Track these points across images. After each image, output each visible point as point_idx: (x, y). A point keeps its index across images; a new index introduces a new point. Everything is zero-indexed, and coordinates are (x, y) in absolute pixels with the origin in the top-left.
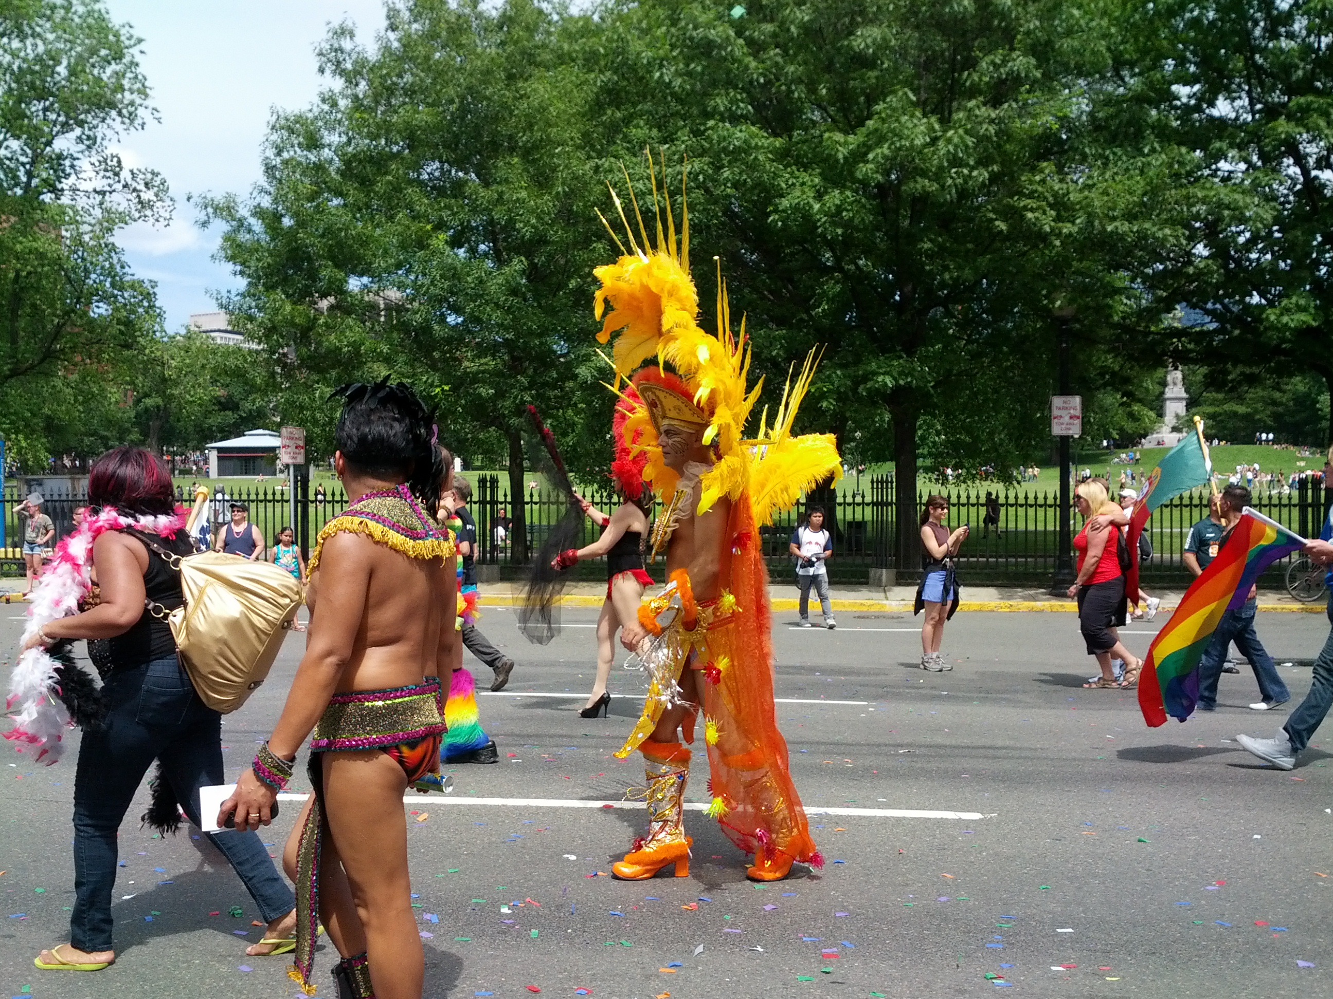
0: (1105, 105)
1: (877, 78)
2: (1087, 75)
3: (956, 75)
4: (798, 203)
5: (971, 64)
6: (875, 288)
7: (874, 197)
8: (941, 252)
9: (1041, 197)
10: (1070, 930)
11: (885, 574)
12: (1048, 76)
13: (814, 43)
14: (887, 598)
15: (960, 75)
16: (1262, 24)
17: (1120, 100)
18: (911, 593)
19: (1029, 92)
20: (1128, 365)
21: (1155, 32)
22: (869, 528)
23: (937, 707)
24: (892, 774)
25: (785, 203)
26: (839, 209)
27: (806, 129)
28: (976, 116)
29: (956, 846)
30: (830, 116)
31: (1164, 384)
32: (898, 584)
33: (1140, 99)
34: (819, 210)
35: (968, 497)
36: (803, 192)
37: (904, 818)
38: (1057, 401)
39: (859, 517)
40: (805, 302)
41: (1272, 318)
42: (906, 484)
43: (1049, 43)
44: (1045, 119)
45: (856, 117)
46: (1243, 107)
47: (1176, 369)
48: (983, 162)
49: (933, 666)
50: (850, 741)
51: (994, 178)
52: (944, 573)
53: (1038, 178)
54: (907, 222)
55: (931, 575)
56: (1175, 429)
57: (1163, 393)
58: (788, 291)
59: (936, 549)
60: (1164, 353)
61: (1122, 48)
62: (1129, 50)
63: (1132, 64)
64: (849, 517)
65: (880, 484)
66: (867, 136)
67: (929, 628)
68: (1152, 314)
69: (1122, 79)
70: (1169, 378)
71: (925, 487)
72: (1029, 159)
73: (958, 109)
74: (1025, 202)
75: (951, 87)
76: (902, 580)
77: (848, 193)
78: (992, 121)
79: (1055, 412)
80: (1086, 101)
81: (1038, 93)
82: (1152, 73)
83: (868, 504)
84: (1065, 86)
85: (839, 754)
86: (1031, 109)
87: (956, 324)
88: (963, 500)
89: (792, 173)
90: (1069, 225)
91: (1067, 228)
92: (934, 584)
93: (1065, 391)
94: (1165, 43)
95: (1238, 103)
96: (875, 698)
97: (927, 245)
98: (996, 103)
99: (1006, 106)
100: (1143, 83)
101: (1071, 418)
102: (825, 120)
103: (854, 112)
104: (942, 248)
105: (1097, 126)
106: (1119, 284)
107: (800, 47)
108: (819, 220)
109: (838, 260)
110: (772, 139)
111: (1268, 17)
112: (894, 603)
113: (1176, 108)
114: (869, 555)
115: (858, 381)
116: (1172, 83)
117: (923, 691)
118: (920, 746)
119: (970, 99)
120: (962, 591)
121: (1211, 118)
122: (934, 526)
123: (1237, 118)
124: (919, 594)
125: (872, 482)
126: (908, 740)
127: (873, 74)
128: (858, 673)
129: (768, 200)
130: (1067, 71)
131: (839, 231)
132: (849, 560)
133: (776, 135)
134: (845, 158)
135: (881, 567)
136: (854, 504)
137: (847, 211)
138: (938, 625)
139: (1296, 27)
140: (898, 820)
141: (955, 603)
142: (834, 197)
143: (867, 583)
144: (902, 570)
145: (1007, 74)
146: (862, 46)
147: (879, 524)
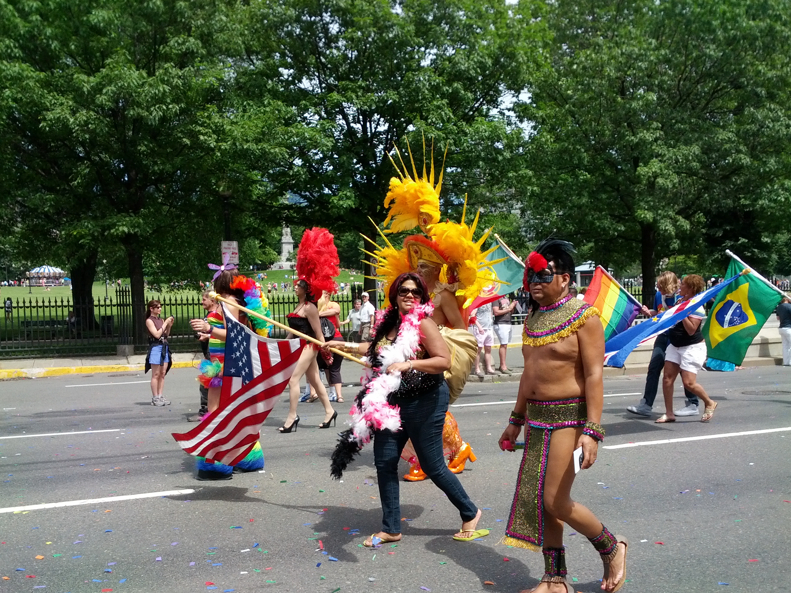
0: (244, 75)
1: (107, 42)
2: (232, 56)
3: (157, 47)
4: (60, 117)
5: (164, 41)
6: (112, 172)
7: (109, 116)
8: (152, 153)
9: (208, 126)
10: (248, 550)
11: (128, 348)
12: (210, 54)
13: (66, 15)
14: (129, 363)
15: (159, 47)
16: (323, 40)
17: (252, 73)
18: (142, 359)
19: (200, 62)
20: (262, 224)
21: (268, 37)
22: (116, 319)
23: (163, 428)
24: (138, 472)
25: (50, 115)
26: (87, 123)
27: (63, 70)
28: (170, 73)
29: (180, 511)
30: (78, 63)
31: (281, 235)
32: (136, 354)
33: (262, 74)
34: (73, 122)
35: (176, 300)
36: (63, 110)
37: (148, 498)
38: (225, 244)
39: (109, 313)
40: (66, 178)
41: (335, 201)
42: (138, 292)
43: (210, 34)
44: (210, 78)
45: (95, 65)
46: (315, 84)
47: (288, 227)
48: (176, 100)
49: (159, 403)
50: (110, 455)
51: (183, 111)
52: (161, 346)
53: (206, 114)
54: (131, 133)
55: (154, 348)
56: (288, 260)
57: (280, 240)
58: (55, 170)
59: (156, 332)
60: (281, 218)
61: (251, 43)
62: (255, 45)
63: (257, 53)
64: (103, 313)
65: (121, 293)
66: (102, 78)
67: (155, 381)
68: (274, 196)
69: (252, 61)
70: (284, 231)
71: (150, 295)
72: (202, 102)
73: (159, 68)
74: (199, 128)
75: (154, 54)
76: (137, 351)
77: (92, 113)
78: (179, 77)
79: (223, 251)
80: (233, 71)
81: (205, 63)
82: (268, 60)
83: (114, 306)
84: (220, 61)
85: (103, 464)
86: (202, 72)
87: (163, 197)
88: (173, 302)
89: (54, 96)
90: (225, 144)
91: (224, 146)
92: (156, 352)
93: (229, 238)
94: (274, 44)
95: (313, 82)
96: (125, 426)
97: (143, 148)
98: (182, 66)
99: (187, 69)
100: (264, 65)
101: (233, 254)
102: (75, 65)
103: (94, 62)
104: (152, 150)
105: (239, 86)
106: (255, 178)
107: (56, 16)
108: (73, 129)
109: (87, 153)
110: (38, 73)
111: (326, 37)
112: (133, 366)
113: (282, 81)
114: (116, 337)
115: (104, 229)
116: (279, 67)
117: (154, 419)
118: (154, 453)
119: (166, 63)
120: (174, 356)
121: (300, 89)
122: (154, 319)
123: (313, 90)
124: (147, 360)
125: (117, 292)
126: (147, 450)
127: (104, 40)
128: (113, 411)
129: (39, 113)
130: (221, 52)
131: (87, 136)
132: (104, 340)
133: (42, 70)
134: (88, 91)
135: (124, 343)
136: (105, 305)
137: (92, 124)
138: (160, 377)
139: (340, 44)
140: (144, 500)
141: (170, 364)
142: (83, 115)
143: (116, 355)
144: (137, 345)
145: (186, 49)
146: (96, 20)
147: (123, 317)
